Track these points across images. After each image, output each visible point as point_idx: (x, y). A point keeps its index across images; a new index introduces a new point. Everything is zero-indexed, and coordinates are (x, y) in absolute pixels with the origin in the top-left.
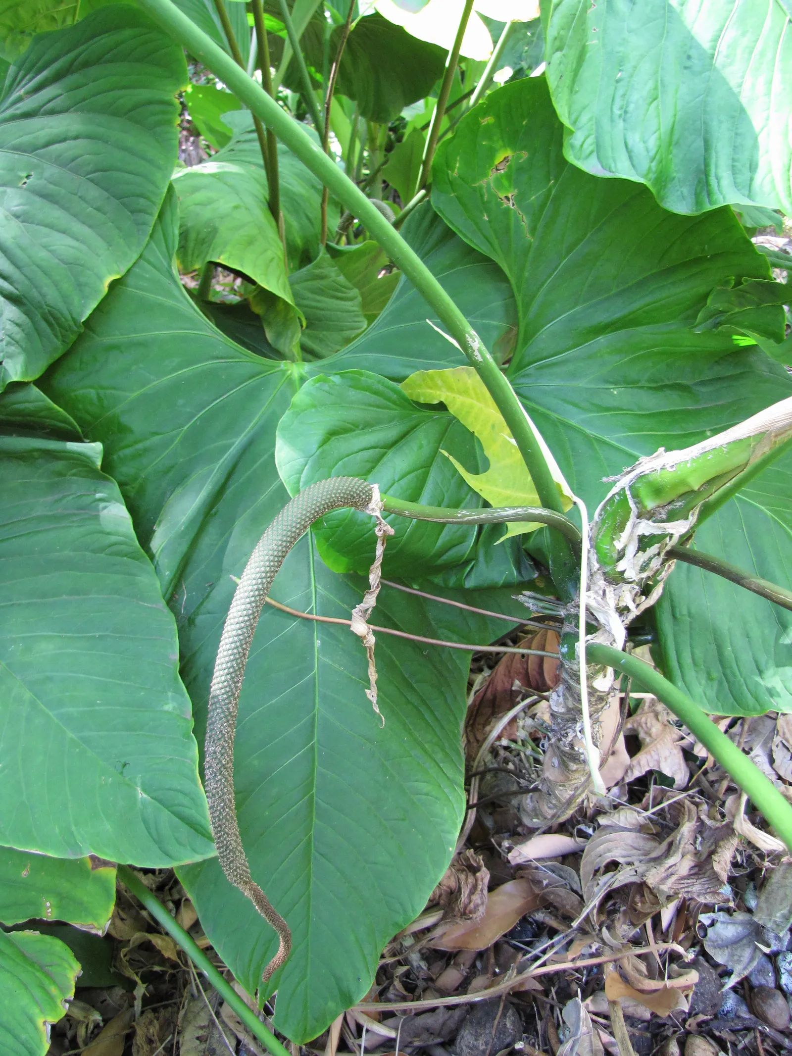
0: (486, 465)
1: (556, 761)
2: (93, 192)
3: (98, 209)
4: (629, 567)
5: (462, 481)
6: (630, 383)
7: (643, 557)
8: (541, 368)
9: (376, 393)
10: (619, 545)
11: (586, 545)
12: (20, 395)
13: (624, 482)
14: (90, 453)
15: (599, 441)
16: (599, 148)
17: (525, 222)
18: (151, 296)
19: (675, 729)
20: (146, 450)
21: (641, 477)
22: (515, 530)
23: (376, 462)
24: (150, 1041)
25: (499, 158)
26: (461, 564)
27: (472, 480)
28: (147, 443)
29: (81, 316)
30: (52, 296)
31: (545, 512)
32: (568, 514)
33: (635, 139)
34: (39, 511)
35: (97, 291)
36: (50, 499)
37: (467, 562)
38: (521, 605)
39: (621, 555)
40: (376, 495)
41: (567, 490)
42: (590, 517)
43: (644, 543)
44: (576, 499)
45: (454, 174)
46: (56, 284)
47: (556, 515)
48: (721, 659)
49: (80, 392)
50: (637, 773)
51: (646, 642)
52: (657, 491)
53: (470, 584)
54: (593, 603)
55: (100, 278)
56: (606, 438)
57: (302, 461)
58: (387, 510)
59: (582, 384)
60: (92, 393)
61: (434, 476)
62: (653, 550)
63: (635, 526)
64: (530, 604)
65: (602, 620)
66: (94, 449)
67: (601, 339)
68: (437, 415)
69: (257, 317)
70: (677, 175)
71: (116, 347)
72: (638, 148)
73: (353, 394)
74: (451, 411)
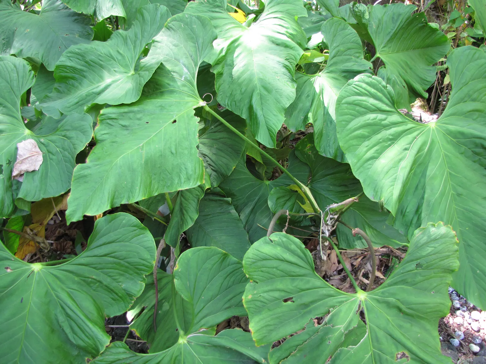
0: (305, 203)
1: (319, 261)
2: (230, 149)
3: (230, 153)
4: (329, 223)
5: (300, 206)
6: (334, 185)
7: (331, 221)
8: (316, 182)
9: (285, 190)
10: (327, 219)
11: (322, 219)
12: (215, 189)
13: (328, 209)
14: (229, 200)
15: (327, 198)
16: (325, 152)
17: (313, 156)
18: (240, 170)
19: (350, 259)
20: (239, 199)
21: (330, 208)
22: (310, 216)
23: (285, 203)
24: (234, 322)
25: (308, 146)
26: (300, 222)
27: (302, 206)
28: (239, 198)
29: (228, 174)
30: (223, 171)
31: (314, 214)
32: (319, 213)
33: (331, 150)
34: (218, 211)
35: (231, 170)
36: (219, 209)
37: (302, 221)
38: (311, 229)
39: (328, 221)
40: (288, 212)
41: (319, 209)
42: (323, 214)
43: (331, 219)
44: (321, 211)
45: (300, 148)
46: (224, 169)
47: (317, 214)
48: (347, 239)
49: (226, 188)
50: (340, 268)
51: (335, 236)
52: (332, 211)
53: (302, 225)
54: (323, 229)
55: (232, 167)
56: (329, 197)
57: (272, 204)
58: (289, 214)
59: (324, 185)
60: (228, 188)
61: (295, 206)
62: (333, 220)
63: (329, 216)
64: (313, 229)
65: (325, 231)
66: (229, 199)
67: (328, 176)
68: (296, 193)
69: (253, 163)
70: (338, 155)
71: (234, 179)
72: (331, 152)
73: (281, 191)
74: (298, 192)
